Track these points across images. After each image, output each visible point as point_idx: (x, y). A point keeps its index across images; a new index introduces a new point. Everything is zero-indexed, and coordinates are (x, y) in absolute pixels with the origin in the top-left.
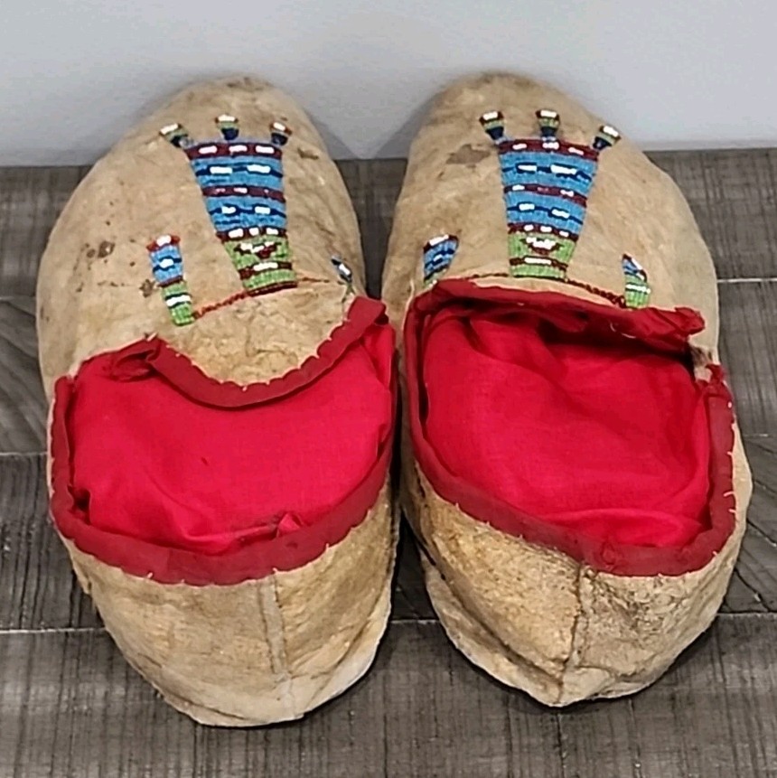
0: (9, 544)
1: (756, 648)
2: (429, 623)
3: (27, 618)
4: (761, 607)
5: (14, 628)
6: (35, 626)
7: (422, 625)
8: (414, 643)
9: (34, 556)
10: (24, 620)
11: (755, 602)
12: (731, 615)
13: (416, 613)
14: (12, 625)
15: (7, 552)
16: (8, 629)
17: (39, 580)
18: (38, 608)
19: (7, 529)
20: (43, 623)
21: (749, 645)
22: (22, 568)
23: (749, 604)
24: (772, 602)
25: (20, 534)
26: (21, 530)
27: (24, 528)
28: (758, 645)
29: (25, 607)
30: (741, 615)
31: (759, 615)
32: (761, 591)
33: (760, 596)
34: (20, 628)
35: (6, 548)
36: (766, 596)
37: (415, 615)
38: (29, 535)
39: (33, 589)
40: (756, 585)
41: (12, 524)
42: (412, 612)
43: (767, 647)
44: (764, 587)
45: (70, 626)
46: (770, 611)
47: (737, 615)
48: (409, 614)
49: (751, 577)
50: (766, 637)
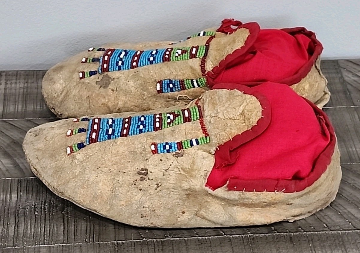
0: (37, 212)
1: (327, 245)
2: (203, 238)
3: (46, 240)
4: (327, 229)
5: (42, 244)
6: (50, 243)
7: (200, 239)
8: (198, 246)
9: (47, 216)
10: (45, 241)
11: (325, 227)
12: (316, 232)
13: (198, 235)
14: (41, 243)
15: (37, 215)
16: (40, 245)
17: (50, 225)
18: (50, 236)
19: (36, 206)
20: (53, 242)
21: (325, 244)
22: (43, 221)
23: (323, 228)
24: (331, 227)
25: (41, 208)
26: (42, 206)
27: (43, 205)
28: (328, 244)
29: (45, 236)
30: (320, 232)
31: (327, 232)
32: (327, 223)
33: (326, 225)
34: (44, 244)
35: (36, 213)
36: (328, 225)
37: (197, 235)
38: (45, 208)
39: (48, 229)
40: (324, 221)
41: (38, 204)
42: (195, 234)
43: (331, 244)
44: (327, 221)
45: (64, 243)
46: (331, 230)
47: (318, 232)
48: (195, 235)
49: (322, 218)
50: (330, 240)
